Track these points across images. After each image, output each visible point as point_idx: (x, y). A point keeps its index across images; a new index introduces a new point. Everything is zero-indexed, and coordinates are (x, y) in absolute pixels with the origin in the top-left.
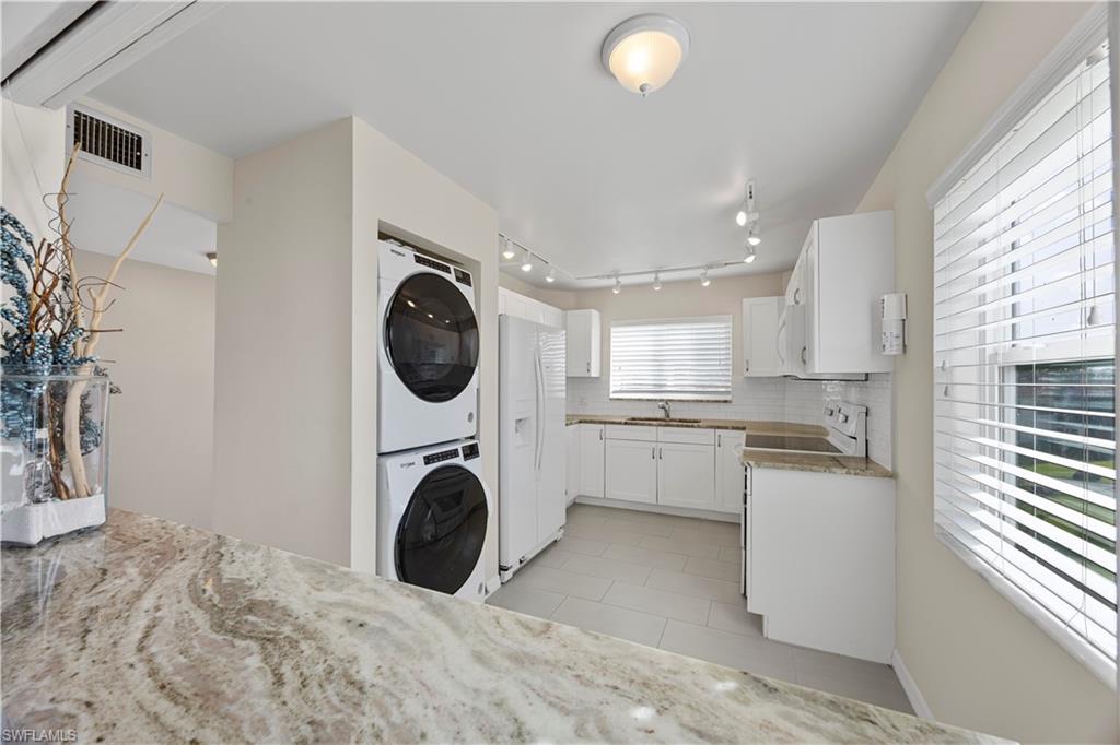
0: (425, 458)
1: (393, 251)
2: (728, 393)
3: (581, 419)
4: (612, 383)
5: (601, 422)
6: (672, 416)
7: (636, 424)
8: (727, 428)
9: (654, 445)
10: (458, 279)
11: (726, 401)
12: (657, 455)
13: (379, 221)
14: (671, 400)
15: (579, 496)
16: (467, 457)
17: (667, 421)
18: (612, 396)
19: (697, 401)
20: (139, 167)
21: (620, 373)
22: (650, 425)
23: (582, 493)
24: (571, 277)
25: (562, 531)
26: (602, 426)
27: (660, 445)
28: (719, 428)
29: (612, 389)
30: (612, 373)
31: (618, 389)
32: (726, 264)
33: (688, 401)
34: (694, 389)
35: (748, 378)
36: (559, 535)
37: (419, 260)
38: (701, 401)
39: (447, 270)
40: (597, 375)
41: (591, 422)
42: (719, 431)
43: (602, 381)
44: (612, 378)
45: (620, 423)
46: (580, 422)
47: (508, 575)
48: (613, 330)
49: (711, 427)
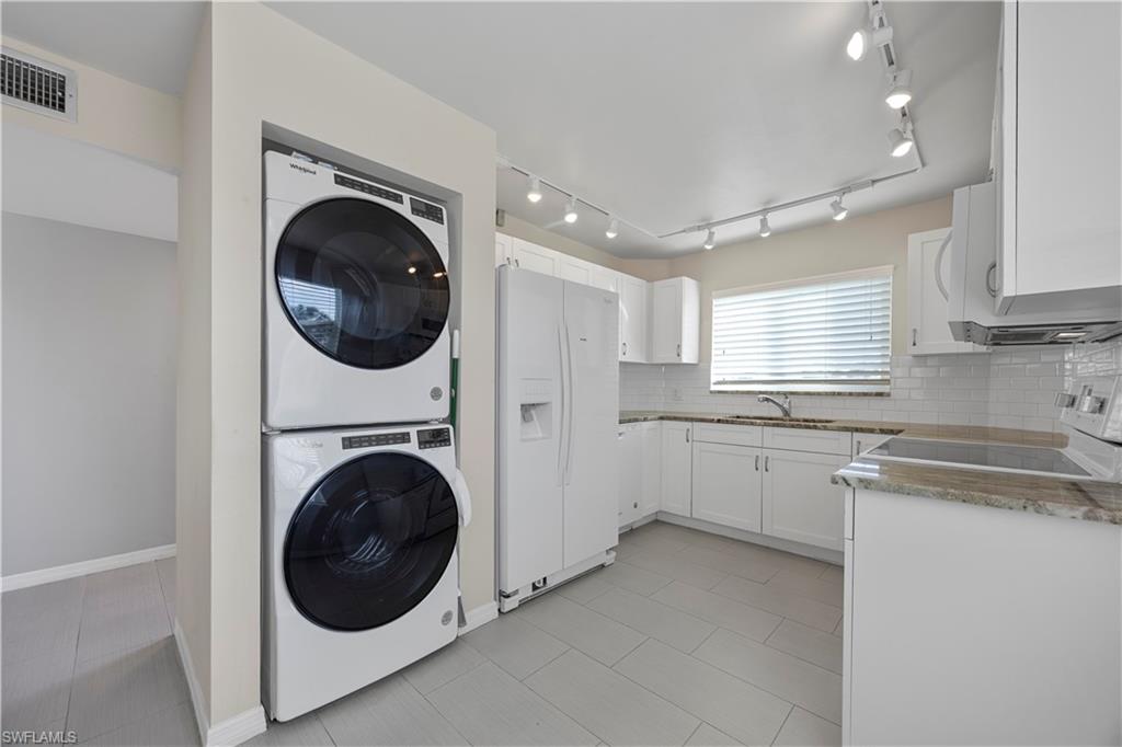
0: (344, 439)
1: (292, 166)
2: (887, 382)
3: (661, 415)
4: (713, 371)
5: (687, 419)
6: (793, 416)
7: (743, 423)
8: (872, 431)
9: (758, 452)
10: (415, 211)
11: (880, 394)
12: (761, 465)
13: (264, 123)
14: (792, 393)
15: (660, 512)
16: (423, 444)
17: (786, 421)
18: (713, 388)
19: (833, 394)
20: (62, 108)
21: (725, 358)
22: (752, 424)
23: (663, 509)
24: (650, 233)
25: (613, 554)
26: (688, 425)
27: (767, 452)
28: (857, 430)
29: (713, 379)
30: (713, 358)
31: (721, 379)
32: (874, 182)
33: (819, 394)
34: (830, 377)
35: (915, 356)
36: (609, 559)
37: (340, 181)
38: (839, 394)
39: (398, 199)
40: (694, 361)
41: (675, 419)
42: (857, 436)
43: (699, 369)
44: (713, 365)
45: (712, 421)
46: (662, 418)
47: (510, 604)
48: (715, 302)
49: (846, 429)
